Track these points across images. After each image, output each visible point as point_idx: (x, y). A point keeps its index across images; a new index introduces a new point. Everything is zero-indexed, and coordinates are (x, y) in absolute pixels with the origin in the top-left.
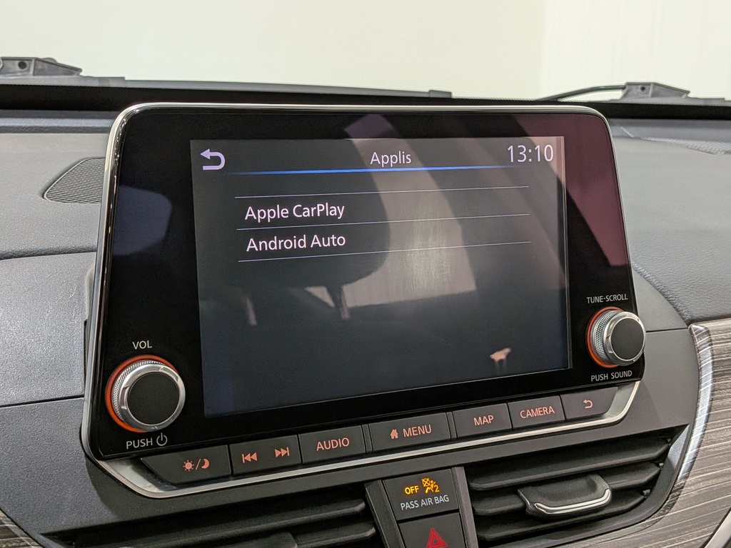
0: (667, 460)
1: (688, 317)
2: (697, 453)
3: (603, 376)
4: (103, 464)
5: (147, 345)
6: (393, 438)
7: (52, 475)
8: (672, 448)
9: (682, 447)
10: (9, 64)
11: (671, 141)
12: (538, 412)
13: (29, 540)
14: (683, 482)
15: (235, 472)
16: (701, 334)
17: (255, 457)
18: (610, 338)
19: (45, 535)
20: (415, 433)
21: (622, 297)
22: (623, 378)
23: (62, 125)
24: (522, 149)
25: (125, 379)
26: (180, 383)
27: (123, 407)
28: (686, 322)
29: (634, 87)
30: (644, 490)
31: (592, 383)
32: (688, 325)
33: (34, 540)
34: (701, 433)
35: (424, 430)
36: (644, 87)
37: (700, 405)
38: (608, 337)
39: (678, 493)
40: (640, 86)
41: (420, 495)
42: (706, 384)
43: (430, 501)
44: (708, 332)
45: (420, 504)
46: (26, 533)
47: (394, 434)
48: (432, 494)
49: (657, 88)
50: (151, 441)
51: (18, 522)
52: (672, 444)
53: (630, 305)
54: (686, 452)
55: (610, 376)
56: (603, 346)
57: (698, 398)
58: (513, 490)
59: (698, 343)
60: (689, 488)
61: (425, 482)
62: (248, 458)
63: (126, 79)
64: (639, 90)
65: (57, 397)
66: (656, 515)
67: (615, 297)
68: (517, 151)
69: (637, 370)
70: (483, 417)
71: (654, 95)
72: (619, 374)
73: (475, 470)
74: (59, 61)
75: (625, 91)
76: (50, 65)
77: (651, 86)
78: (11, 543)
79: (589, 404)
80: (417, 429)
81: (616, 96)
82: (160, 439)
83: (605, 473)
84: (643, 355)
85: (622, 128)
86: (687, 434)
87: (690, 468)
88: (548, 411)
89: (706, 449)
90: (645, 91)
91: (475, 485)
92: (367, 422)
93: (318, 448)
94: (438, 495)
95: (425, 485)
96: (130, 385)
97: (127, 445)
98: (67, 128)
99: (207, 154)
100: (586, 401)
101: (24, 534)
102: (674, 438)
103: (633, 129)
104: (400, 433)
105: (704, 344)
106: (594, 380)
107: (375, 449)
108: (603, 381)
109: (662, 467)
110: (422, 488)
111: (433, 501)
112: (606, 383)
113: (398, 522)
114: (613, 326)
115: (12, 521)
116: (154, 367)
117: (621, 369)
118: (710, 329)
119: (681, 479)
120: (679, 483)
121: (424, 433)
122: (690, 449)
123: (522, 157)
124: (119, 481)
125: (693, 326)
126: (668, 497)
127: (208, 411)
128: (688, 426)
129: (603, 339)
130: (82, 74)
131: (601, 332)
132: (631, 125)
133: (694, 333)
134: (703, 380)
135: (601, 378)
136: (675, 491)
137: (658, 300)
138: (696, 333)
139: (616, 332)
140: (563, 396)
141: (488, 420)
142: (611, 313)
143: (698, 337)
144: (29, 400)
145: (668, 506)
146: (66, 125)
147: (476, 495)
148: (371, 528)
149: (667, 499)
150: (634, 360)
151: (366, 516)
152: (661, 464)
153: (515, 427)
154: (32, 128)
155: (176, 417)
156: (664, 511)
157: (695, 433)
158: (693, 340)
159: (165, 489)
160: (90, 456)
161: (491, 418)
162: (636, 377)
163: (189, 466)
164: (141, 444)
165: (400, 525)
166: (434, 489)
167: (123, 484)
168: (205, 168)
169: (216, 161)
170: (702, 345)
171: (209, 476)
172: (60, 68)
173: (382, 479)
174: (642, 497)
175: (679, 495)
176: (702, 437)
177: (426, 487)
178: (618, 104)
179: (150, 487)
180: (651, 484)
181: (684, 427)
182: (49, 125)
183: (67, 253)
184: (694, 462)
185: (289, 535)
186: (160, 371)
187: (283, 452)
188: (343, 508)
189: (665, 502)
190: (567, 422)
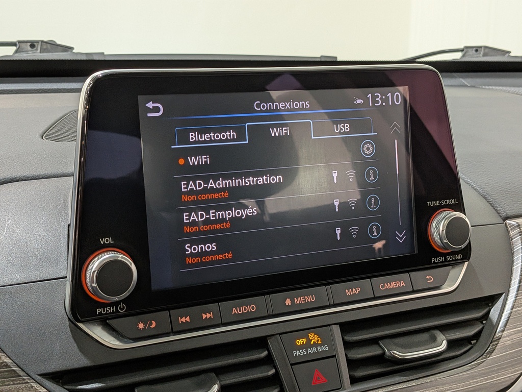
0: (488, 319)
1: (504, 215)
2: (511, 313)
3: (440, 259)
4: (81, 325)
5: (110, 241)
6: (287, 304)
7: (45, 333)
8: (492, 310)
9: (500, 309)
10: (23, 45)
11: (497, 88)
12: (393, 285)
13: (29, 379)
14: (500, 334)
15: (174, 330)
16: (514, 228)
17: (188, 319)
18: (444, 231)
19: (41, 375)
20: (303, 301)
21: (453, 202)
22: (455, 260)
23: (60, 87)
24: (378, 96)
25: (95, 265)
26: (133, 267)
27: (93, 285)
28: (502, 219)
29: (470, 50)
30: (473, 340)
31: (432, 264)
32: (504, 221)
33: (33, 379)
34: (514, 299)
35: (309, 299)
36: (477, 49)
37: (513, 278)
38: (443, 231)
39: (496, 343)
40: (474, 49)
41: (308, 345)
42: (518, 264)
43: (314, 349)
44: (519, 226)
45: (307, 352)
46: (27, 374)
47: (288, 302)
48: (316, 345)
49: (487, 50)
50: (114, 309)
51: (21, 366)
52: (492, 307)
53: (460, 207)
54: (503, 313)
55: (446, 259)
56: (440, 237)
57: (512, 274)
58: (375, 341)
59: (512, 233)
60: (505, 339)
61: (311, 336)
62: (183, 320)
63: (105, 54)
64: (474, 52)
65: (48, 278)
66: (480, 358)
67: (449, 202)
68: (374, 98)
69: (466, 254)
70: (353, 290)
71: (484, 55)
72: (452, 257)
73: (347, 327)
74: (58, 42)
75: (464, 52)
76: (51, 45)
77: (483, 49)
78: (17, 381)
79: (430, 279)
80: (305, 298)
81: (457, 56)
82: (121, 307)
83: (443, 328)
84: (470, 243)
85: (461, 79)
86: (504, 300)
87: (506, 325)
88: (400, 284)
89: (517, 310)
90: (478, 52)
91: (347, 338)
92: (268, 293)
93: (233, 312)
94: (320, 345)
95: (311, 338)
96: (97, 269)
97: (98, 312)
98: (64, 89)
99: (150, 105)
100: (429, 277)
101: (26, 374)
102: (494, 303)
103: (470, 80)
104: (292, 301)
105: (516, 235)
106: (434, 262)
107: (275, 313)
108: (441, 262)
109: (485, 324)
110: (309, 341)
111: (317, 350)
112: (442, 264)
113: (292, 365)
114: (447, 222)
115: (18, 365)
116: (114, 256)
117: (453, 253)
118: (520, 224)
119: (499, 333)
120: (498, 335)
121: (310, 301)
122: (505, 311)
123: (378, 102)
124: (92, 337)
125: (508, 221)
126: (489, 346)
127: (154, 287)
128: (504, 294)
129: (439, 232)
130: (74, 51)
131: (438, 226)
132: (467, 77)
133: (508, 226)
134: (515, 260)
135: (439, 260)
136: (494, 341)
137: (482, 203)
138: (510, 227)
139: (449, 227)
140: (412, 274)
141: (357, 291)
142: (445, 213)
143: (511, 230)
144: (29, 281)
145: (489, 352)
146: (63, 87)
147: (348, 345)
148: (272, 369)
149: (488, 347)
150: (463, 246)
151: (269, 361)
152: (484, 322)
153: (376, 295)
154: (40, 90)
155: (130, 292)
156: (486, 356)
157: (509, 299)
158: (508, 231)
159: (126, 343)
160: (72, 320)
161: (358, 289)
162: (465, 259)
163: (141, 326)
164: (107, 311)
165: (293, 367)
166: (318, 341)
167: (96, 339)
168: (149, 115)
169: (156, 110)
170: (514, 235)
171: (156, 333)
172: (59, 47)
173: (280, 334)
174: (470, 346)
175: (498, 344)
176: (515, 301)
177: (311, 340)
178: (458, 62)
179: (114, 341)
180: (477, 336)
181: (501, 294)
182: (52, 88)
183: (58, 177)
184: (508, 320)
185: (213, 375)
186: (119, 259)
187: (208, 316)
188: (252, 355)
189: (487, 349)
190: (414, 292)
